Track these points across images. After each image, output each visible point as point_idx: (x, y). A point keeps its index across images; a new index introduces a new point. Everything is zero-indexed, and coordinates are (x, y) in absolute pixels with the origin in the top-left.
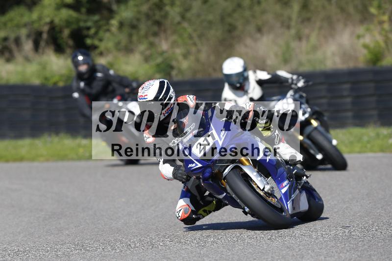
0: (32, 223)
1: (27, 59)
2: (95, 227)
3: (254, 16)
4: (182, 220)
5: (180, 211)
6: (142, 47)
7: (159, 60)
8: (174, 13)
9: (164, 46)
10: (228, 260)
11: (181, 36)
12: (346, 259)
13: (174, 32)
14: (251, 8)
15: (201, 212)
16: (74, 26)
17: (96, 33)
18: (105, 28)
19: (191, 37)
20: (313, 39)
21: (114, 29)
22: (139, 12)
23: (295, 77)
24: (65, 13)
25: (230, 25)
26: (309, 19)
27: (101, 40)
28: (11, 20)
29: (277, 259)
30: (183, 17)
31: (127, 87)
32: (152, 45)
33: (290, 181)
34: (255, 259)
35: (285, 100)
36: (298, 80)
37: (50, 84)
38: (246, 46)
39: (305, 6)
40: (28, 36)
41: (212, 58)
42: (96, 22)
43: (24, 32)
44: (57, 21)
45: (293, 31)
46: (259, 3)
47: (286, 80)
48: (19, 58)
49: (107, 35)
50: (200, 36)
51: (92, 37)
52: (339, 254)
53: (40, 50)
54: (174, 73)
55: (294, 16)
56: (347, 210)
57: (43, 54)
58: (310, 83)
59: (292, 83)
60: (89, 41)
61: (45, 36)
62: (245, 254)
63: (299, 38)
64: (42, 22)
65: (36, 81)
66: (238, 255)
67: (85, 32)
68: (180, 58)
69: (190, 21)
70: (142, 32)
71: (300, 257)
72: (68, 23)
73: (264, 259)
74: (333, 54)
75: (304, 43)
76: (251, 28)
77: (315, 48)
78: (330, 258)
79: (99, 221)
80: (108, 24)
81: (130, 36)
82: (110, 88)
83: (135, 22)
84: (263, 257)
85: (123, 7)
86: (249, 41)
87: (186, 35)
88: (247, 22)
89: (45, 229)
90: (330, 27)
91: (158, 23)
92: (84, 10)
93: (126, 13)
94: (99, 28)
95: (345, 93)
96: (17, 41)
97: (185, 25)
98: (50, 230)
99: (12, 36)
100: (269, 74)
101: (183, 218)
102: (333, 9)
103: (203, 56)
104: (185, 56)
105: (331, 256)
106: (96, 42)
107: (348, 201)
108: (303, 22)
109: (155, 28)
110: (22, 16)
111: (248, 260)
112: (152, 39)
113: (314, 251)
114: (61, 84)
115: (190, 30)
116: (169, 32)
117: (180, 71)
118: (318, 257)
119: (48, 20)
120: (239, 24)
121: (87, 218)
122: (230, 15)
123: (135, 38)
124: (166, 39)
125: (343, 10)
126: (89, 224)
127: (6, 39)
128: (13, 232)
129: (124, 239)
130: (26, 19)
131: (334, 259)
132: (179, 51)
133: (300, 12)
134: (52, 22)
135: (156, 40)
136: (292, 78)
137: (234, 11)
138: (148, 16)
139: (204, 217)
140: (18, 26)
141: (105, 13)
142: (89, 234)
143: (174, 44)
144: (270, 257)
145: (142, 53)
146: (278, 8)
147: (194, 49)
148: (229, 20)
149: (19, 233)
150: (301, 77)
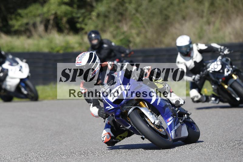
0: (43, 138)
1: (41, 37)
2: (82, 140)
3: (181, 10)
4: (106, 143)
5: (104, 137)
6: (111, 29)
7: (122, 37)
8: (131, 7)
9: (125, 28)
10: (165, 161)
11: (135, 22)
12: (238, 161)
13: (131, 19)
14: (179, 4)
15: (118, 137)
16: (69, 16)
17: (83, 20)
18: (89, 17)
19: (141, 23)
20: (217, 24)
21: (94, 18)
22: (110, 7)
23: (222, 48)
24: (64, 8)
25: (166, 15)
26: (214, 12)
27: (86, 25)
28: (31, 12)
29: (195, 161)
30: (137, 10)
31: (123, 53)
32: (117, 28)
33: (173, 118)
34: (181, 161)
35: (215, 63)
36: (224, 50)
37: (55, 52)
38: (176, 28)
39: (212, 4)
40: (41, 22)
41: (155, 36)
42: (83, 14)
43: (38, 20)
44: (59, 13)
45: (205, 19)
46: (184, 2)
47: (217, 49)
48: (35, 36)
49: (90, 21)
50: (147, 22)
51: (81, 23)
52: (234, 158)
53: (49, 31)
54: (131, 45)
55: (206, 10)
56: (238, 130)
57: (50, 33)
58: (232, 51)
59: (221, 51)
60: (78, 26)
61: (51, 22)
62: (175, 158)
63: (209, 23)
64: (50, 14)
65: (46, 50)
66: (171, 159)
67: (76, 20)
68: (135, 36)
69: (141, 13)
70: (112, 20)
71: (209, 160)
72: (66, 14)
73: (187, 161)
74: (230, 34)
75: (212, 27)
76: (179, 17)
77: (218, 30)
78: (228, 161)
79: (85, 137)
80: (90, 14)
81: (104, 22)
82: (113, 54)
83: (107, 14)
84: (186, 160)
85: (99, 4)
86: (177, 25)
87: (138, 22)
88: (176, 13)
89: (51, 142)
90: (227, 17)
91: (121, 14)
92: (75, 6)
93: (101, 8)
94: (85, 17)
95: (237, 58)
96: (34, 25)
97: (138, 15)
98: (54, 142)
99: (31, 22)
100: (206, 46)
101: (106, 141)
102: (229, 6)
103: (149, 35)
104: (138, 35)
105: (229, 159)
106: (83, 26)
107: (239, 125)
108: (211, 14)
109: (120, 17)
110: (37, 9)
111: (177, 161)
112: (117, 24)
113: (218, 156)
114: (61, 52)
115: (141, 18)
116: (128, 20)
117: (135, 44)
118: (221, 159)
119: (53, 12)
120: (171, 15)
121: (77, 135)
122: (166, 9)
123: (107, 23)
124: (126, 24)
125: (235, 6)
126: (78, 139)
127: (27, 24)
128: (32, 143)
129: (100, 148)
130: (39, 12)
131: (231, 161)
132: (134, 32)
133: (209, 8)
134: (56, 14)
135: (120, 25)
136: (221, 48)
137: (168, 7)
138: (115, 10)
139: (120, 141)
140: (35, 16)
141: (89, 8)
142: (79, 145)
143: (131, 27)
144: (191, 160)
145: (111, 33)
146: (195, 5)
147: (143, 30)
148: (165, 12)
149: (36, 144)
150: (226, 48)
